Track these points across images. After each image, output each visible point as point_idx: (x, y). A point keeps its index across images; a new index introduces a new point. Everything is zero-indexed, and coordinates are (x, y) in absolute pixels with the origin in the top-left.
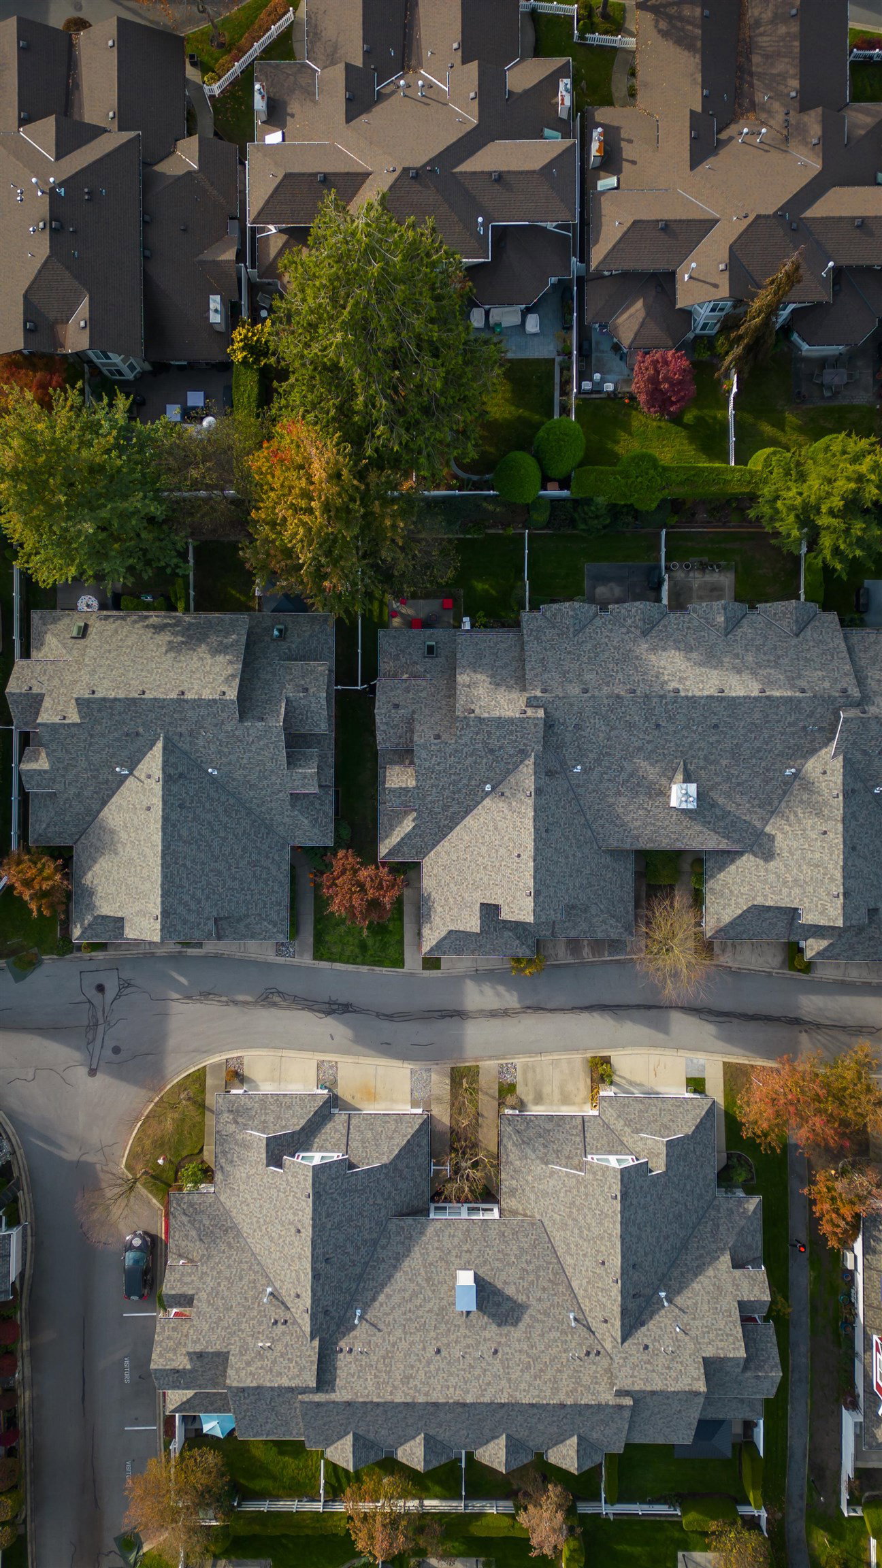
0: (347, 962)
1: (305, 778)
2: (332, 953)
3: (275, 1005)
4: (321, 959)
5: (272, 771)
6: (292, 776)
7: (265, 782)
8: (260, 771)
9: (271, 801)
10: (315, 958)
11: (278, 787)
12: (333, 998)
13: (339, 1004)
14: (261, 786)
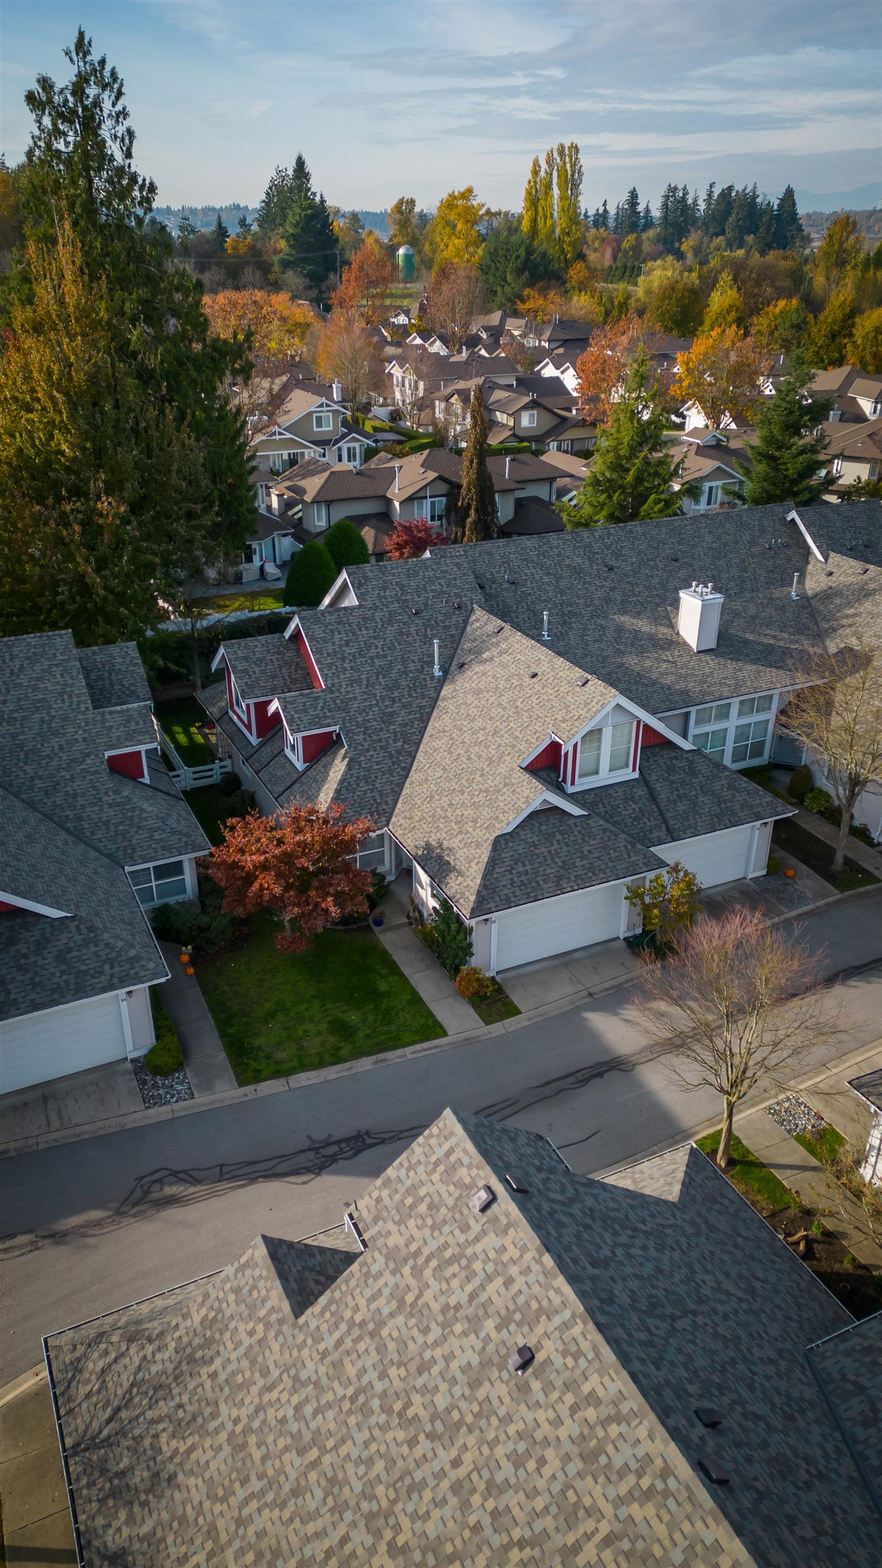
0: (320, 1065)
1: (129, 720)
2: (277, 1063)
3: (172, 1201)
4: (258, 1078)
5: (65, 718)
6: (103, 721)
7: (54, 742)
8: (42, 720)
9: (72, 779)
10: (242, 1083)
11: (80, 746)
12: (319, 1136)
13: (338, 1142)
14: (48, 751)
